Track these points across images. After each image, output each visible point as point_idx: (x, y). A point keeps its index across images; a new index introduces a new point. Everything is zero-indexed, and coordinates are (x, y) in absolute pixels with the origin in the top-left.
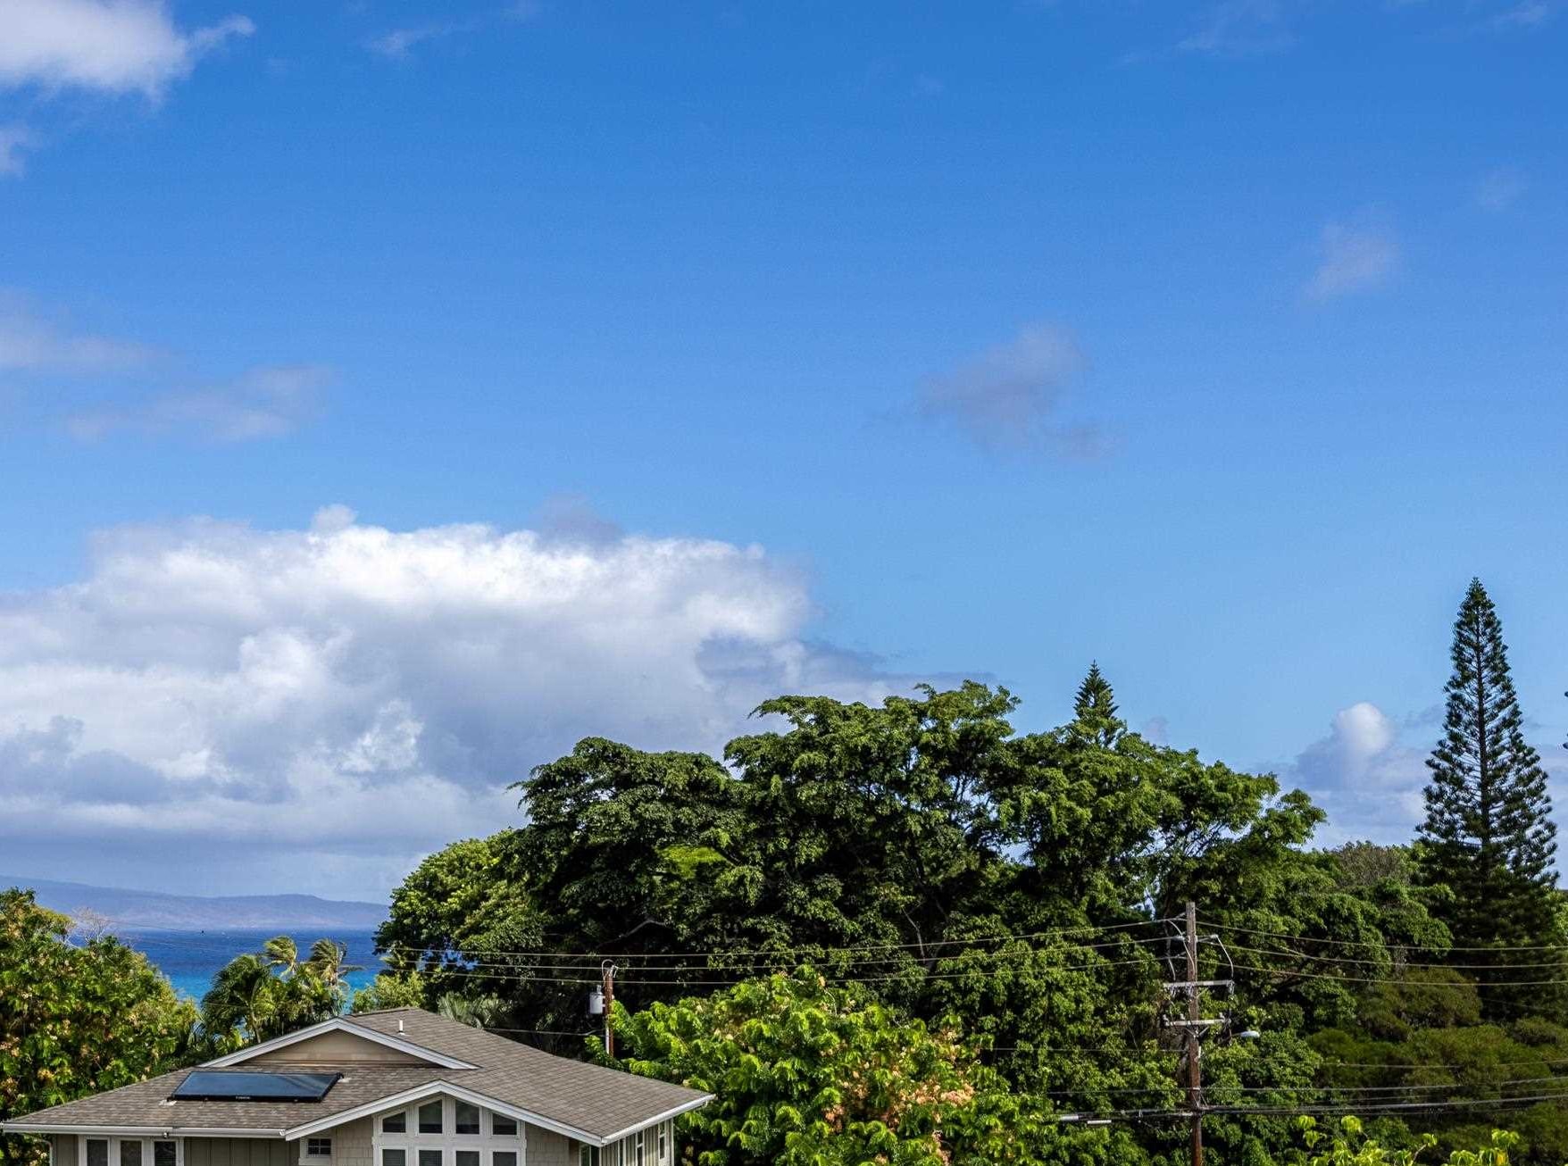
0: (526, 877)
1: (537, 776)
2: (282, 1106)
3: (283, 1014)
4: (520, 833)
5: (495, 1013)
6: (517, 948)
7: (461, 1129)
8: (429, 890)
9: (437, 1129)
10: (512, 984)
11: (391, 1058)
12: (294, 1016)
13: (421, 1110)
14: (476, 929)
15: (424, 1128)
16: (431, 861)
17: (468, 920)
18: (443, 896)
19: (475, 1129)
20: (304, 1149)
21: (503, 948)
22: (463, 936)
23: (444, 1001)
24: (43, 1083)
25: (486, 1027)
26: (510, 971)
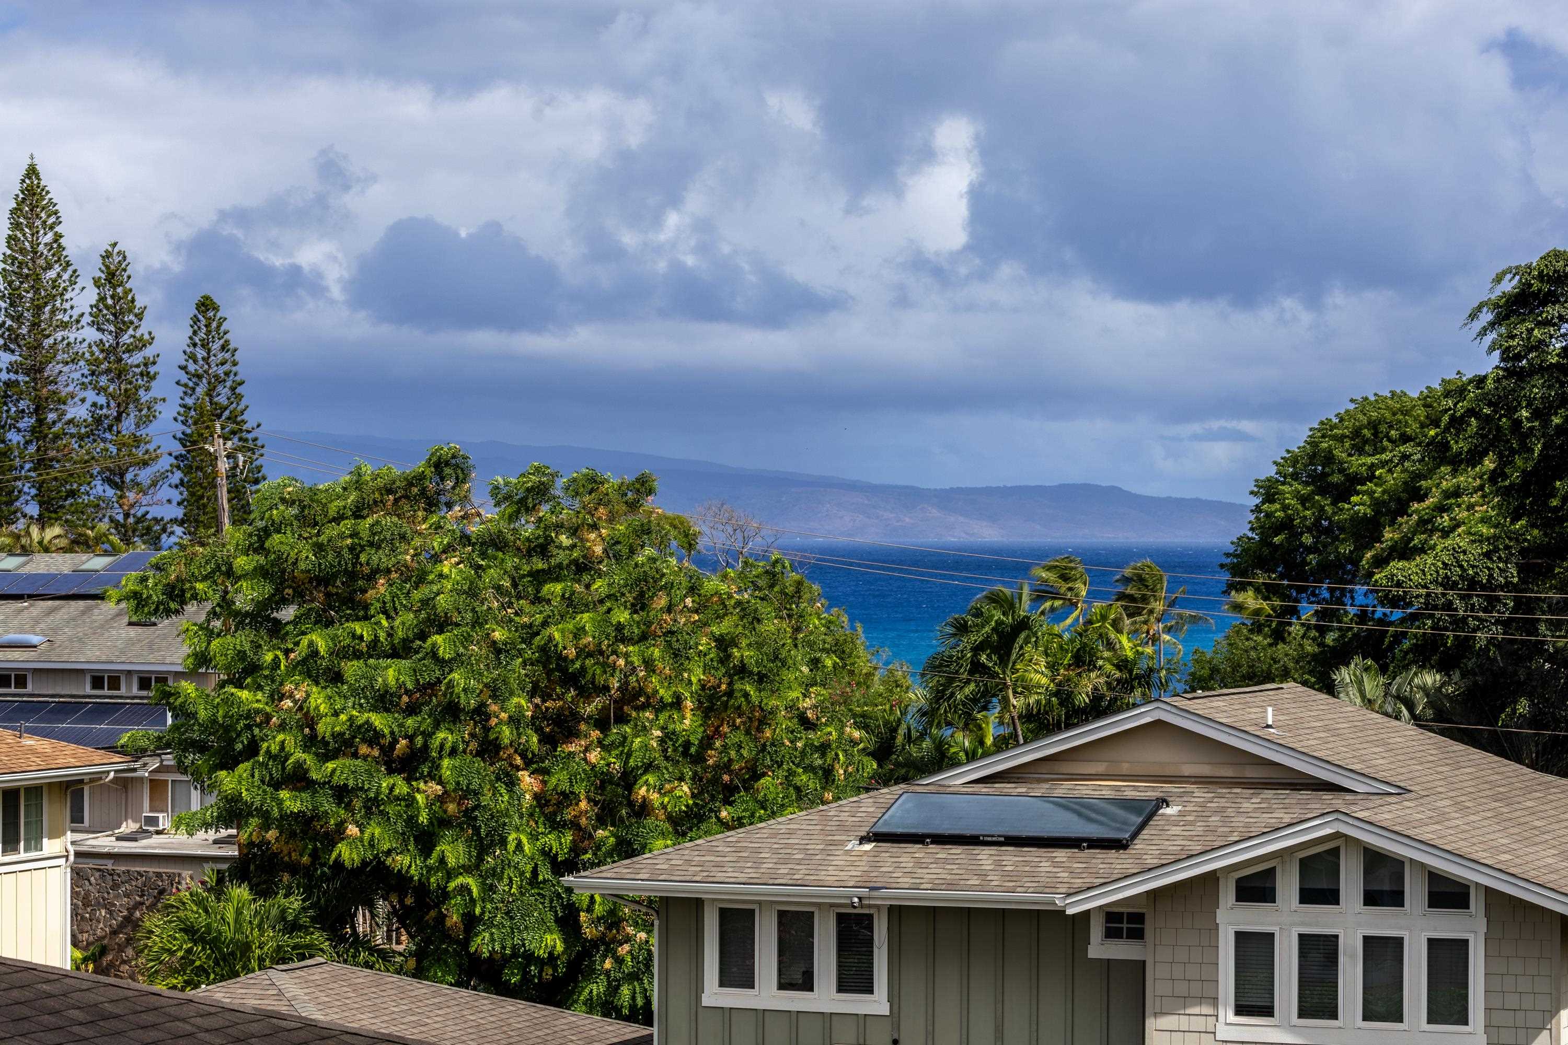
0: (1489, 464)
1: (1509, 285)
2: (1061, 855)
3: (1063, 695)
4: (1480, 381)
5: (1434, 697)
6: (1473, 584)
7: (1371, 899)
8: (1321, 484)
9: (1330, 897)
10: (1465, 645)
11: (1251, 773)
12: (1082, 699)
13: (1304, 863)
14: (1404, 551)
15: (1308, 896)
16: (1325, 429)
17: (1388, 534)
18: (1342, 493)
19: (1395, 898)
20: (1097, 930)
21: (1447, 584)
22: (1380, 562)
23: (1344, 675)
24: (644, 810)
25: (1416, 719)
26: (1460, 623)
